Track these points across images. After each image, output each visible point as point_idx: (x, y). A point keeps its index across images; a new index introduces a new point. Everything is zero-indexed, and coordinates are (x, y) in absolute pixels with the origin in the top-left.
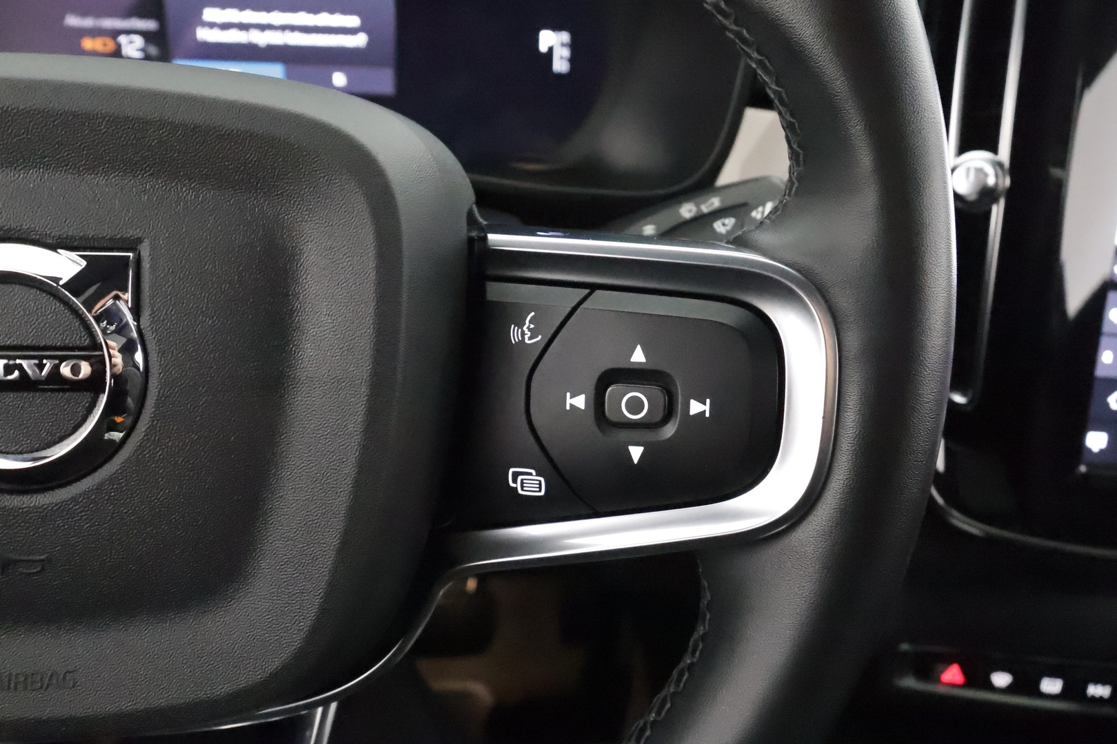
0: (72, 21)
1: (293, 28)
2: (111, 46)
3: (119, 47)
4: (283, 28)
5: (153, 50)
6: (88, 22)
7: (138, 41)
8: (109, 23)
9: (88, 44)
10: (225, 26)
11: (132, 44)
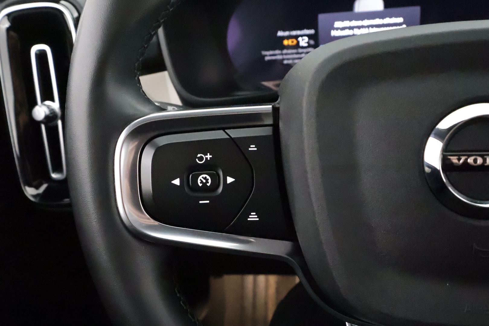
0: (280, 34)
1: (372, 26)
2: (295, 42)
3: (298, 42)
4: (368, 27)
5: (312, 42)
6: (286, 33)
7: (306, 39)
8: (294, 33)
9: (286, 42)
10: (343, 29)
11: (303, 41)
